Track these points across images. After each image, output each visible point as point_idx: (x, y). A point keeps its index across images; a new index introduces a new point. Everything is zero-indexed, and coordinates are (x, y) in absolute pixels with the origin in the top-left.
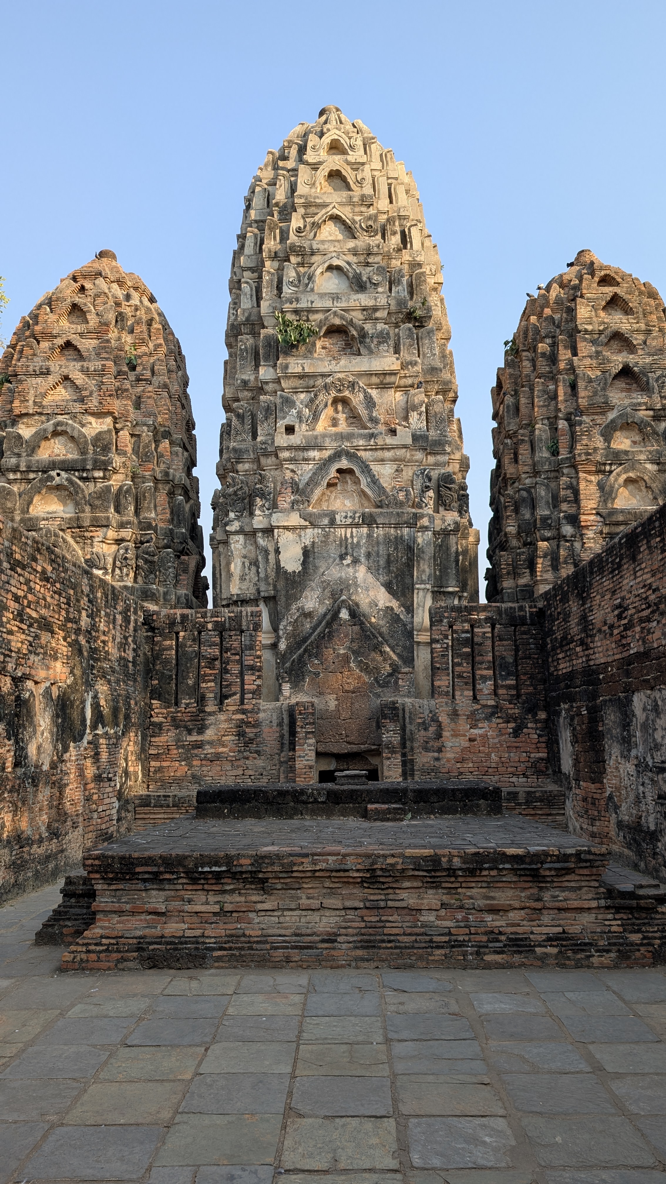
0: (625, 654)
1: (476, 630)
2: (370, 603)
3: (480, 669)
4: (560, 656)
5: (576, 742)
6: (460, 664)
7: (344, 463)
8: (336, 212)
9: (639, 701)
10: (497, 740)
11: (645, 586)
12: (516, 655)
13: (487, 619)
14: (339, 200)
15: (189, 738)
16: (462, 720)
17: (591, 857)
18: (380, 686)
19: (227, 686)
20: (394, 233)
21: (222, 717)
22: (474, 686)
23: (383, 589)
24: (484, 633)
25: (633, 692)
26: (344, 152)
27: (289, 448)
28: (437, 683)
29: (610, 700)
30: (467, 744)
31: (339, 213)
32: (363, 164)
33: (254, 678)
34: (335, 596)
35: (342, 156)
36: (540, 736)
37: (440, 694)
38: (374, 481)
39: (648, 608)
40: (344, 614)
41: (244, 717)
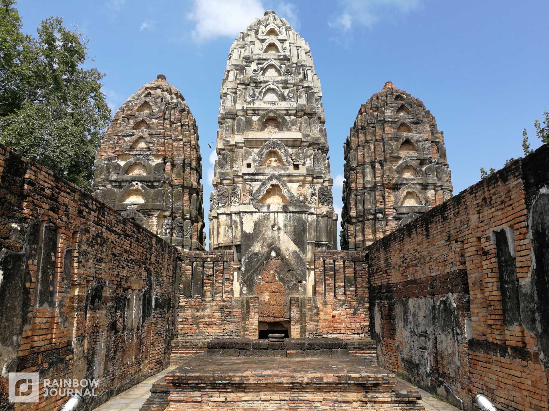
0: (405, 280)
1: (336, 263)
2: (286, 249)
3: (338, 282)
4: (376, 277)
5: (383, 319)
6: (328, 280)
7: (274, 182)
8: (272, 63)
9: (411, 302)
10: (345, 317)
11: (414, 250)
12: (355, 275)
13: (341, 258)
14: (274, 57)
15: (198, 314)
16: (329, 307)
17: (388, 378)
18: (290, 289)
19: (216, 289)
20: (300, 74)
21: (214, 304)
22: (335, 290)
23: (292, 242)
24: (340, 265)
25: (409, 298)
26: (277, 34)
27: (249, 174)
28: (317, 289)
29: (398, 301)
30: (331, 318)
31: (274, 63)
32: (285, 40)
33: (229, 285)
34: (269, 246)
35: (276, 37)
36: (365, 315)
37: (319, 294)
38: (289, 191)
39: (416, 260)
40: (273, 254)
41: (224, 304)
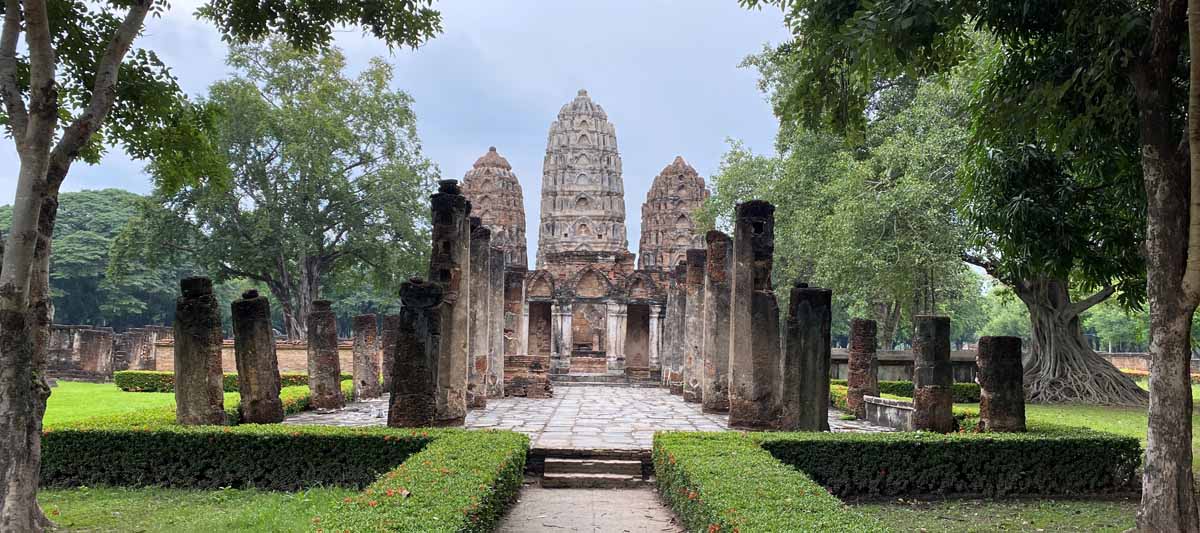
8: (584, 152)
26: (587, 125)
27: (566, 242)
32: (595, 131)
35: (587, 128)
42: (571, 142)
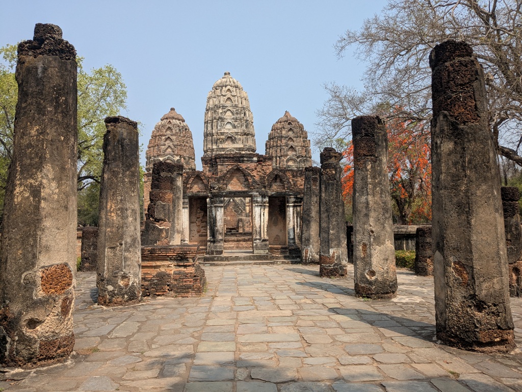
42: (222, 102)
